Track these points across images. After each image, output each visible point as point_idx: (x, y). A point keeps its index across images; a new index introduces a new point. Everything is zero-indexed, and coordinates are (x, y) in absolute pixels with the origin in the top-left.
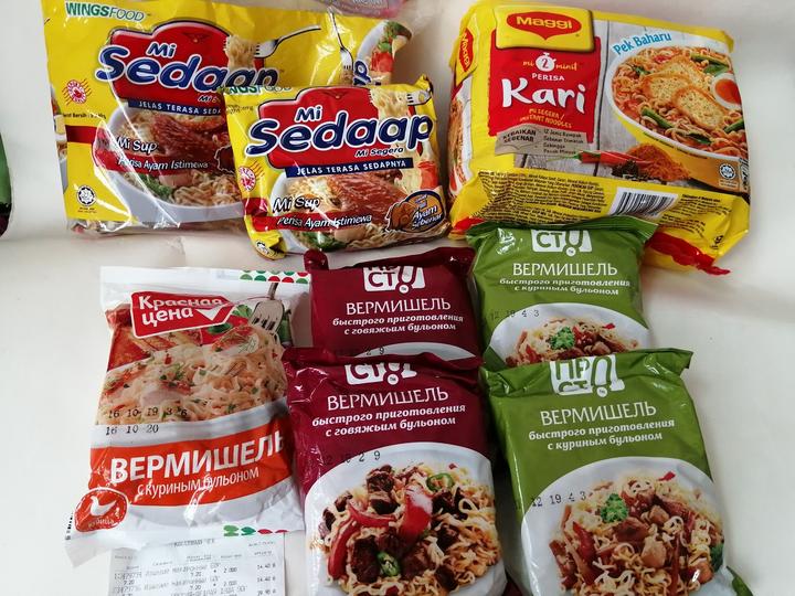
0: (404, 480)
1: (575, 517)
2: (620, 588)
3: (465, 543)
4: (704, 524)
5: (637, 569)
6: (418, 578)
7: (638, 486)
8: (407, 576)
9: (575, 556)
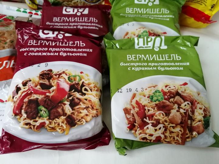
0: (58, 76)
1: (137, 98)
2: (157, 132)
3: (83, 106)
4: (201, 107)
5: (166, 124)
6: (57, 119)
7: (170, 87)
8: (52, 118)
9: (135, 115)
